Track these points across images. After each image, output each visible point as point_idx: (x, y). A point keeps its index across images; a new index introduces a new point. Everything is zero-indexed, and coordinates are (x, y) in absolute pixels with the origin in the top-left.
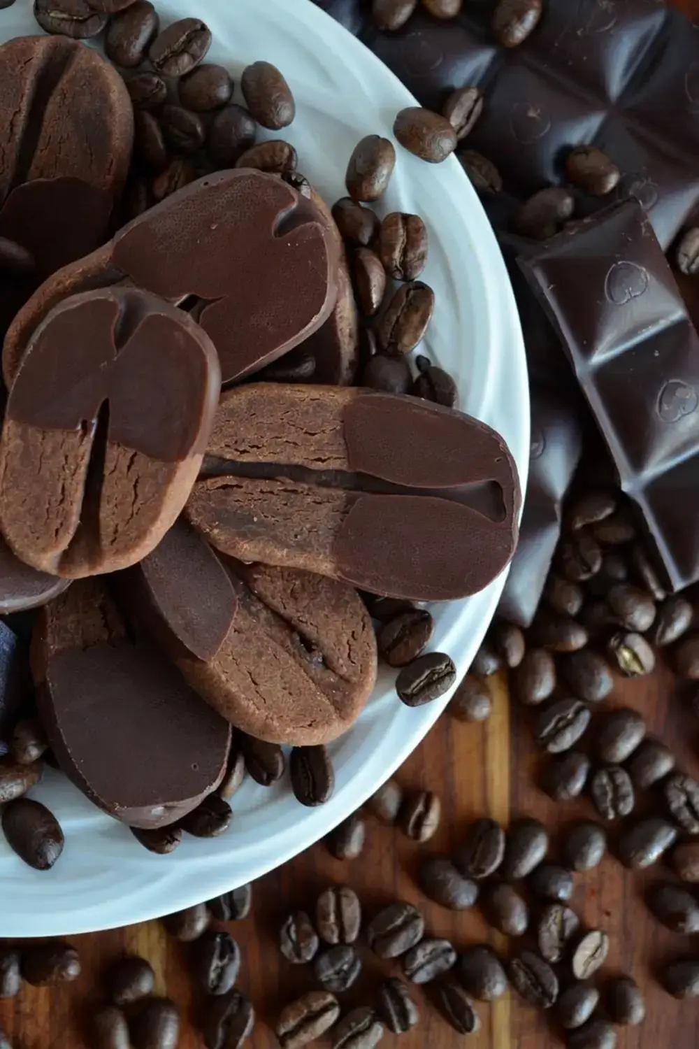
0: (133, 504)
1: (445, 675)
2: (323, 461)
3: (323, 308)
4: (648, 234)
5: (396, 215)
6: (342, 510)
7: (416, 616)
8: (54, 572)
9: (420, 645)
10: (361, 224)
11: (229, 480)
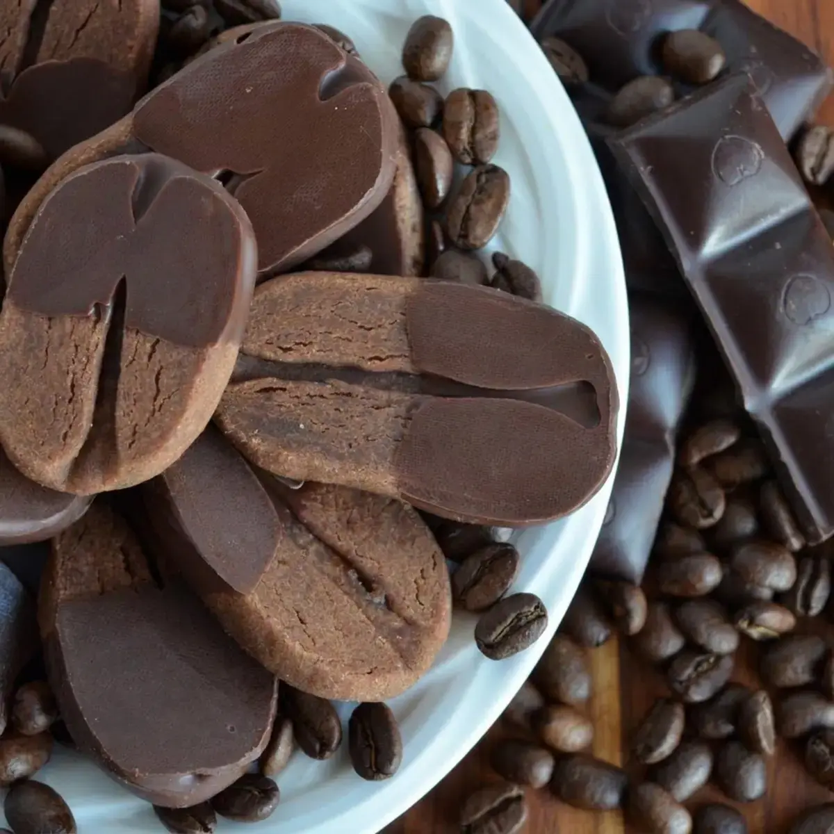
0: (155, 399)
1: (534, 620)
2: (381, 360)
3: (379, 181)
4: (760, 109)
5: (461, 90)
6: (404, 416)
7: (498, 548)
8: (62, 488)
9: (504, 584)
10: (423, 102)
11: (271, 382)
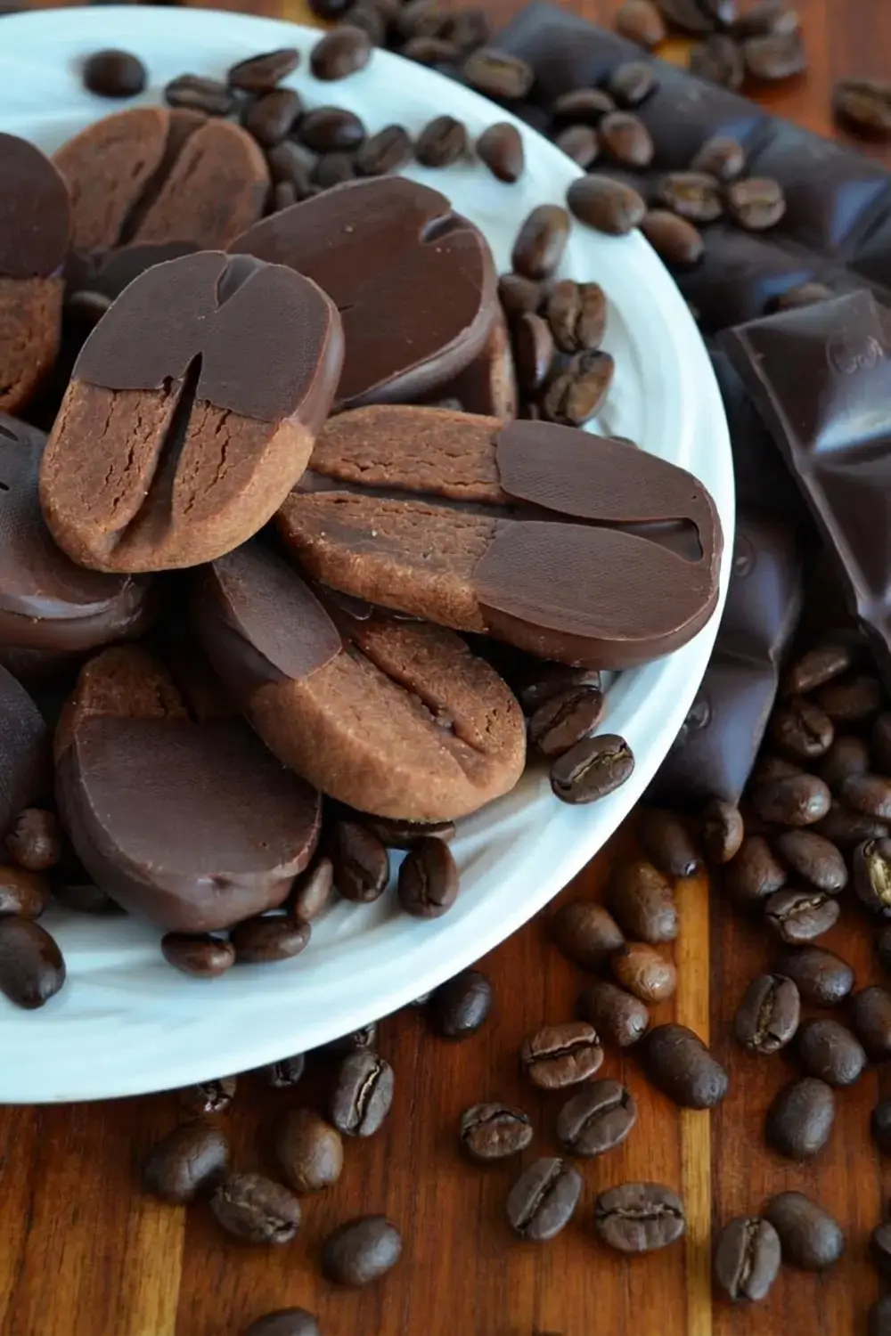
0: (219, 467)
1: (618, 760)
2: (466, 485)
3: (477, 321)
5: (569, 284)
6: (487, 536)
9: (587, 726)
11: (345, 494)
